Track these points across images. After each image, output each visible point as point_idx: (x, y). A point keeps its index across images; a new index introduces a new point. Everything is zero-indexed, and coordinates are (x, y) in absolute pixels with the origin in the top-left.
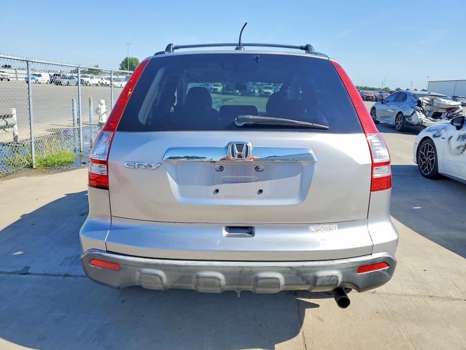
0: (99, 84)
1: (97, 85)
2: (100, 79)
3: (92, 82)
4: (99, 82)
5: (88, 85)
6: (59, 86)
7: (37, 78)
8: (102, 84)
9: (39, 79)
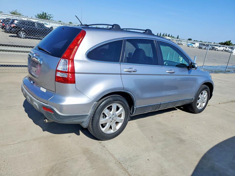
0: (223, 50)
1: (222, 51)
2: (225, 48)
3: (219, 48)
4: (224, 49)
5: (217, 50)
6: (201, 50)
7: (193, 45)
8: (226, 51)
9: (194, 45)
